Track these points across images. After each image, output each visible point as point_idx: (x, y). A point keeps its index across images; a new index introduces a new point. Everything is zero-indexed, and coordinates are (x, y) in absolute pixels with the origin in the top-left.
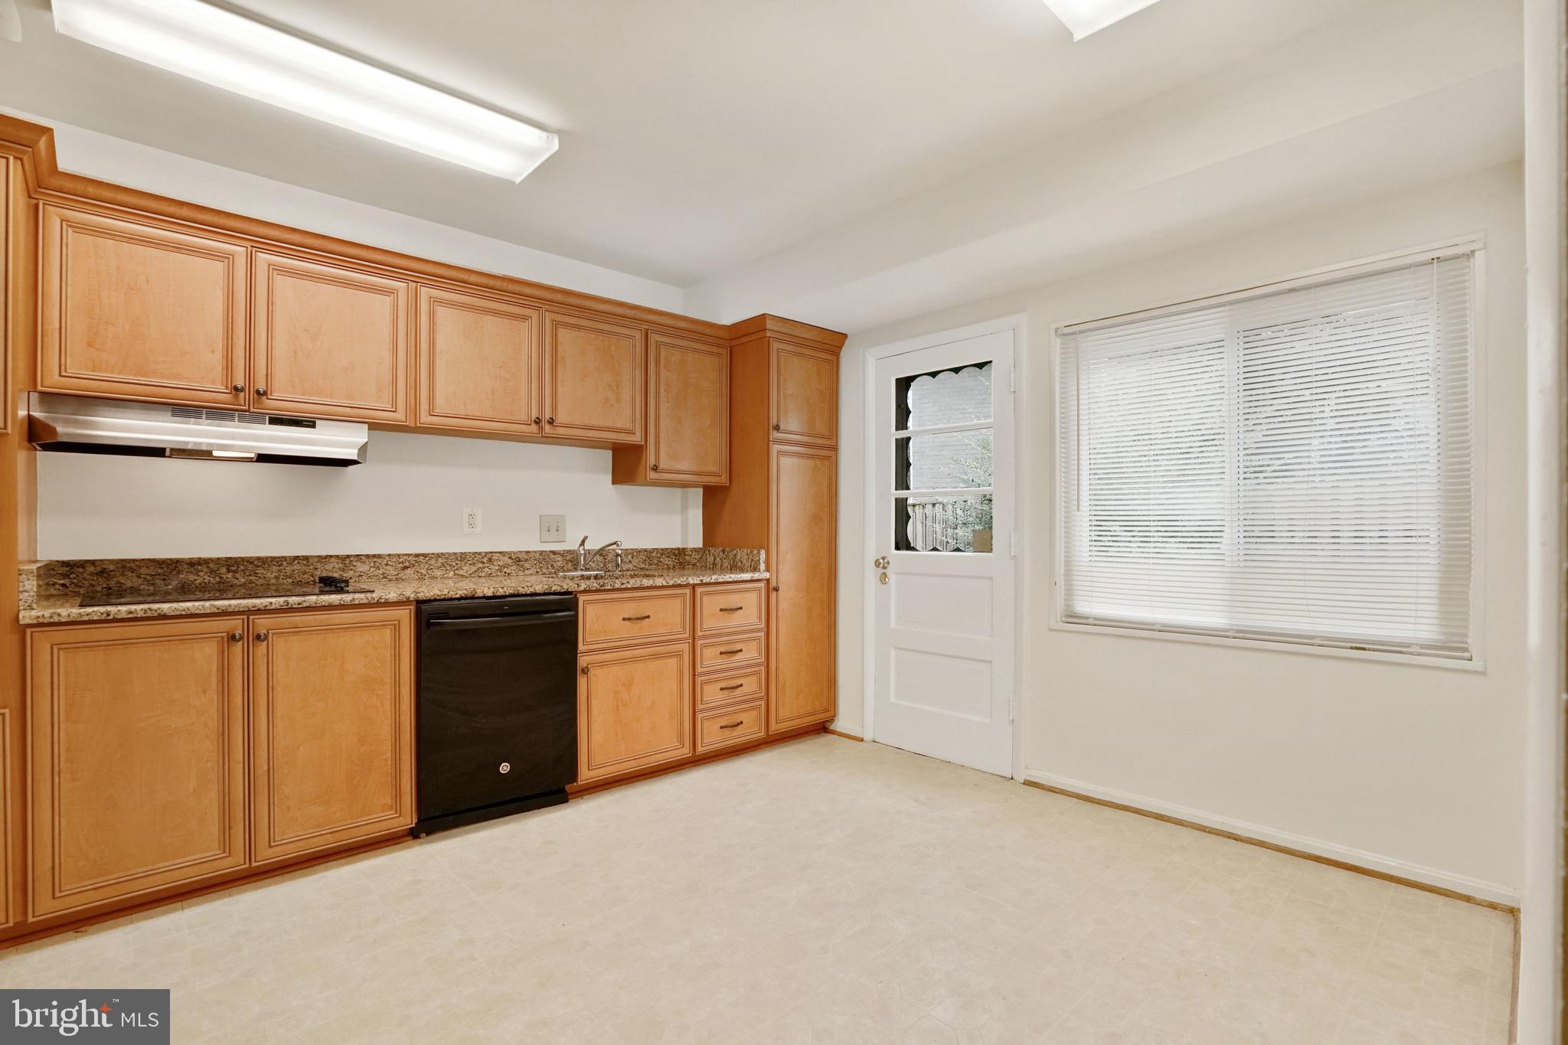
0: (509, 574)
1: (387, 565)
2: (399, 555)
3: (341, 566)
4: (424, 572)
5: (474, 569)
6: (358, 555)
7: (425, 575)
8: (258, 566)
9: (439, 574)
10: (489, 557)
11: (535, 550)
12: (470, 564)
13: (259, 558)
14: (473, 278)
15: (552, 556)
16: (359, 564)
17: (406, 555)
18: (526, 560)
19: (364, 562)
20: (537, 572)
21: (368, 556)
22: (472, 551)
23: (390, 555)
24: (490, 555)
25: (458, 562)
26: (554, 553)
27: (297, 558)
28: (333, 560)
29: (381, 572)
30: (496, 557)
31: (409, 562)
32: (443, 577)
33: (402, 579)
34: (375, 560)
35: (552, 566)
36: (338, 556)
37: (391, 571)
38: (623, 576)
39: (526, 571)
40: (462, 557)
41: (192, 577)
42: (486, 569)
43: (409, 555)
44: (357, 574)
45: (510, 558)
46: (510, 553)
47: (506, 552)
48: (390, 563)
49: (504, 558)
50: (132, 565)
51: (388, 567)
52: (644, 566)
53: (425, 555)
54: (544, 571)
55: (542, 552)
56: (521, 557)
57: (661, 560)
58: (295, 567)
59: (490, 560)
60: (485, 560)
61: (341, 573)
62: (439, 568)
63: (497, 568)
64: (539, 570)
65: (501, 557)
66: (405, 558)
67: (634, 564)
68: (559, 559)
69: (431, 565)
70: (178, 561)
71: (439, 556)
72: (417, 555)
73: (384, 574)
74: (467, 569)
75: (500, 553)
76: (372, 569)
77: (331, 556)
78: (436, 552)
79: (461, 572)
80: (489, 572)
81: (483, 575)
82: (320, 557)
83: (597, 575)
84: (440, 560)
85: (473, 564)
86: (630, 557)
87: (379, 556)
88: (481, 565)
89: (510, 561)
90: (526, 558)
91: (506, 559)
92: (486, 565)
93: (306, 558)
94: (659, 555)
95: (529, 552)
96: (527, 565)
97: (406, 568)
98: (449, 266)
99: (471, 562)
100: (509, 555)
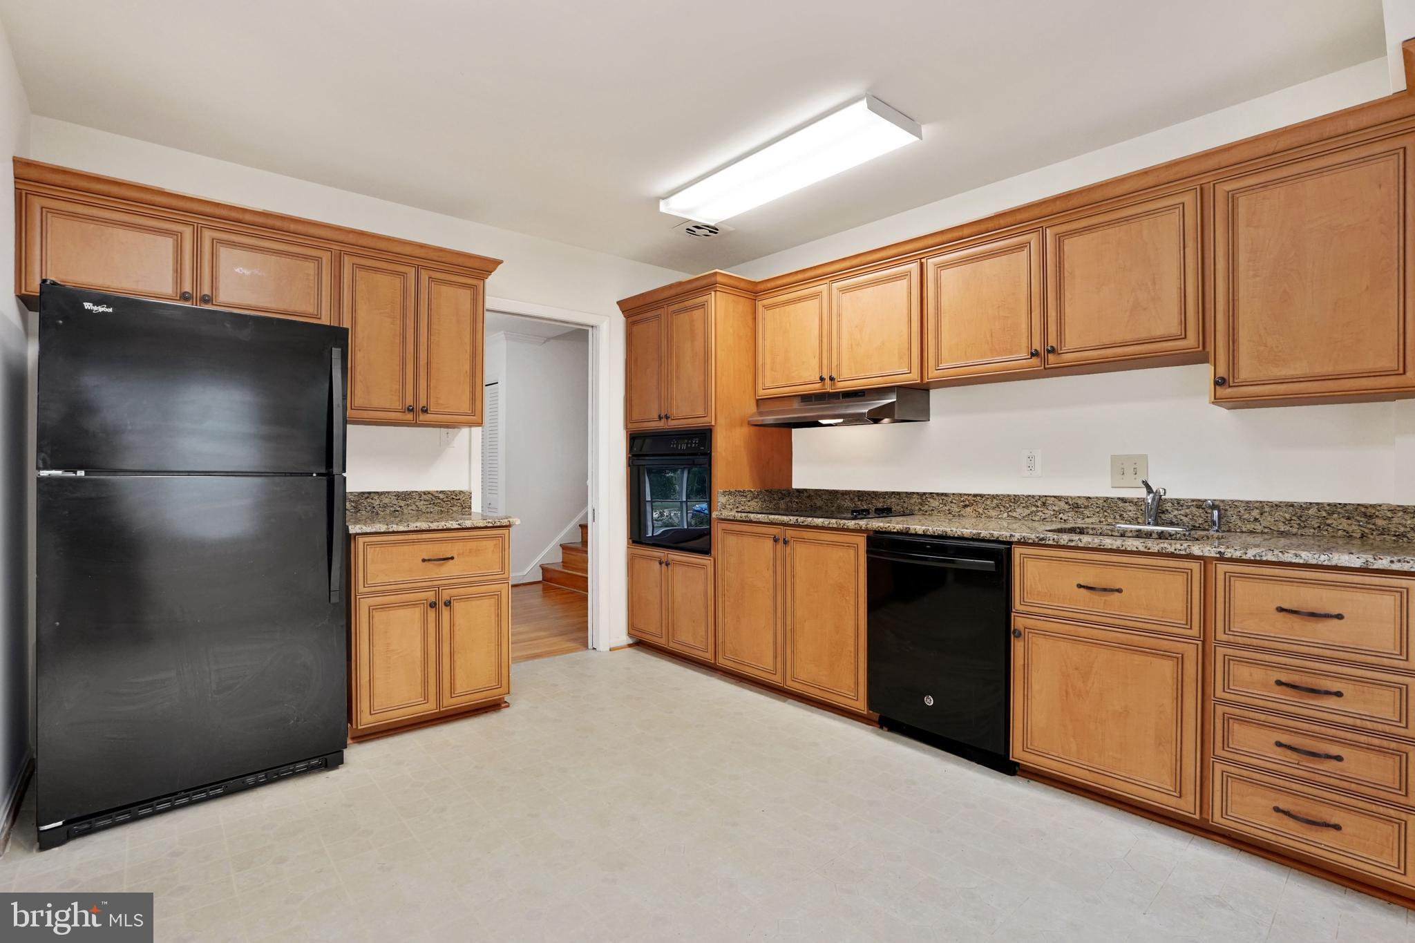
0: (1065, 520)
1: (951, 502)
2: (961, 494)
3: (920, 500)
4: (981, 512)
5: (1028, 512)
6: (931, 493)
7: (982, 514)
8: (873, 498)
9: (994, 514)
10: (1043, 501)
11: (1098, 496)
12: (1023, 507)
13: (873, 492)
14: (966, 232)
15: (1121, 504)
16: (931, 500)
17: (966, 495)
18: (1086, 507)
19: (935, 499)
20: (1100, 522)
21: (937, 494)
22: (1025, 494)
23: (954, 494)
24: (1044, 499)
25: (1011, 504)
26: (1124, 500)
27: (893, 493)
28: (915, 496)
29: (947, 508)
30: (1050, 501)
31: (969, 501)
32: (997, 518)
33: (964, 516)
34: (943, 497)
35: (1121, 516)
36: (918, 493)
37: (955, 509)
38: (1208, 538)
39: (1087, 520)
40: (1015, 499)
41: (843, 503)
42: (1040, 514)
43: (969, 495)
44: (930, 508)
45: (1066, 503)
46: (1066, 498)
47: (1062, 497)
48: (954, 501)
49: (1059, 503)
50: (820, 493)
51: (952, 505)
52: (1287, 528)
53: (981, 496)
54: (1110, 520)
55: (1108, 498)
56: (1080, 503)
57: (1329, 522)
58: (892, 500)
59: (1044, 504)
60: (1039, 504)
61: (921, 507)
62: (994, 508)
63: (1052, 513)
64: (1103, 519)
65: (1057, 502)
66: (965, 497)
67: (1265, 523)
68: (1131, 508)
69: (987, 505)
70: (837, 492)
71: (994, 497)
72: (975, 496)
73: (949, 510)
74: (1020, 512)
75: (1055, 497)
76: (941, 506)
77: (913, 493)
78: (992, 493)
79: (1014, 514)
80: (1043, 516)
81: (1036, 518)
82: (907, 493)
83: (1162, 532)
84: (995, 501)
85: (1027, 507)
86: (1255, 513)
87: (946, 495)
88: (1034, 509)
89: (1067, 507)
90: (1086, 504)
91: (1062, 504)
92: (1039, 509)
93: (899, 493)
94: (1324, 514)
95: (1090, 498)
96: (1087, 512)
97: (966, 506)
98: (942, 232)
99: (1024, 505)
100: (1066, 499)
